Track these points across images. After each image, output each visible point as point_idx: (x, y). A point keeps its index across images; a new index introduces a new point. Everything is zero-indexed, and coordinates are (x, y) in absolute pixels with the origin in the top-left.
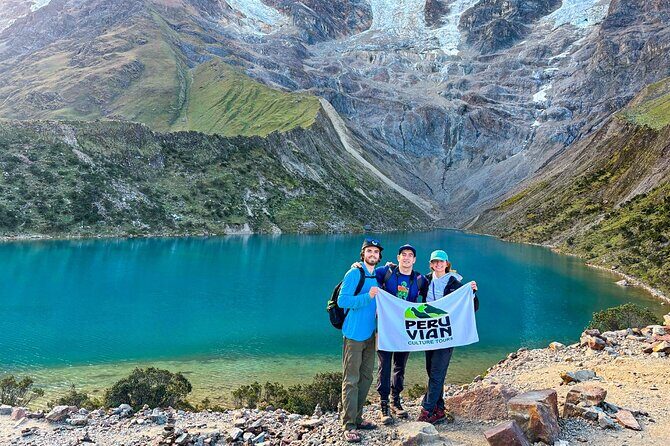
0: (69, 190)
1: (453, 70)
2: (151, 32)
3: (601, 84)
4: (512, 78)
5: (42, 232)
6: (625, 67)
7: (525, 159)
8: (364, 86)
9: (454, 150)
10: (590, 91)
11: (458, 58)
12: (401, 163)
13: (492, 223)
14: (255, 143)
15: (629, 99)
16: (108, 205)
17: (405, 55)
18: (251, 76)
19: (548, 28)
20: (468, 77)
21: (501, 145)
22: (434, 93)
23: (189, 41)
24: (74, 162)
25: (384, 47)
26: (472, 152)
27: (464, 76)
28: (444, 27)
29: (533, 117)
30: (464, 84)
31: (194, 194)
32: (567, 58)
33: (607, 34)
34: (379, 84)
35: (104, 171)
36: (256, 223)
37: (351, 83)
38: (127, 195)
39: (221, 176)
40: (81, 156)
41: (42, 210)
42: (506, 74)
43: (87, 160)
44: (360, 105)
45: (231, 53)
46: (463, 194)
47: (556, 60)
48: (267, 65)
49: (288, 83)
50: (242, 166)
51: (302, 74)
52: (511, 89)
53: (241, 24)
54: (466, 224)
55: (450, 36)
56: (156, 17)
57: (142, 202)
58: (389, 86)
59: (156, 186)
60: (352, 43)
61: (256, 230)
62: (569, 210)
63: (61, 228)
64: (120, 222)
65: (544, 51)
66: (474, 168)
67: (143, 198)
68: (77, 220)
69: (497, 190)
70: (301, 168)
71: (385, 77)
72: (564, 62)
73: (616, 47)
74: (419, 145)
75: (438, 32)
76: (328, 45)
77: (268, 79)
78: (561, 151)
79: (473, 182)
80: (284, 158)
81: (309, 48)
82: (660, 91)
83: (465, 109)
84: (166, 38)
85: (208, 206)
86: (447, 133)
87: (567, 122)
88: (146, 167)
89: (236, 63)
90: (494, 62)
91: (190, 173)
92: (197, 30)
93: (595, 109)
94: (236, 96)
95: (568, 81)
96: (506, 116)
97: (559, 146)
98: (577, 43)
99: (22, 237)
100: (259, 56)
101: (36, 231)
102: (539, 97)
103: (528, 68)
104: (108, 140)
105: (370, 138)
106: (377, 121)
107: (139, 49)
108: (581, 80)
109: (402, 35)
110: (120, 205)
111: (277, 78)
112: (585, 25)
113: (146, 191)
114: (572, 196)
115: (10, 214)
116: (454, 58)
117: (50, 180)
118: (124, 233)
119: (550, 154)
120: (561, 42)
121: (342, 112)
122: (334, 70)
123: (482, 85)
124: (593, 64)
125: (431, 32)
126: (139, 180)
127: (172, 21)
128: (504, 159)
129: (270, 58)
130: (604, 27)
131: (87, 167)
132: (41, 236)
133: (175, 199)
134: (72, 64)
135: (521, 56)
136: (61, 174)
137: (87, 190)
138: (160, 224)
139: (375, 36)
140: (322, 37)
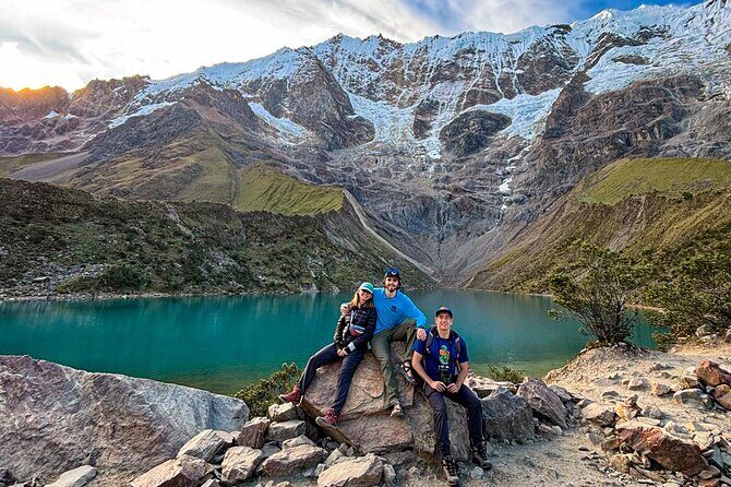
0: (178, 256)
1: (438, 169)
2: (208, 142)
3: (548, 178)
4: (482, 175)
5: (161, 291)
6: (563, 166)
7: (499, 234)
8: (373, 181)
9: (444, 228)
10: (541, 183)
11: (441, 161)
12: (405, 239)
13: (487, 282)
14: (307, 221)
15: (570, 188)
16: (209, 269)
17: (402, 159)
18: (287, 174)
19: (504, 139)
20: (450, 174)
21: (479, 223)
22: (426, 186)
23: (237, 148)
24: (178, 234)
25: (385, 153)
26: (459, 229)
27: (446, 174)
28: (428, 139)
29: (500, 203)
30: (447, 179)
31: (271, 260)
32: (521, 160)
33: (548, 142)
34: (383, 180)
35: (201, 241)
36: (320, 283)
37: (363, 179)
38: (222, 262)
39: (288, 246)
40: (183, 229)
41: (158, 273)
42: (477, 171)
43: (188, 232)
44: (371, 195)
45: (270, 158)
46: (456, 261)
47: (512, 161)
48: (299, 167)
49: (315, 180)
50: (303, 238)
51: (326, 173)
52: (482, 182)
53: (276, 137)
54: (463, 284)
55: (433, 146)
56: (211, 130)
57: (234, 266)
58: (392, 181)
59: (241, 253)
60: (361, 151)
61: (320, 289)
62: (555, 268)
63: (176, 288)
64: (220, 283)
65: (503, 155)
66: (461, 241)
67: (234, 263)
68: (187, 281)
69: (481, 257)
70: (341, 241)
71: (388, 174)
72: (518, 163)
73: (555, 152)
74: (418, 225)
75: (424, 143)
76: (343, 152)
77: (299, 177)
78: (525, 227)
79: (462, 252)
80: (328, 233)
81: (329, 154)
82: (593, 182)
83: (450, 198)
84: (220, 147)
85: (284, 270)
86: (438, 215)
87: (527, 205)
88: (233, 238)
89: (275, 165)
90: (468, 163)
91: (266, 244)
92: (243, 141)
93: (546, 196)
94: (277, 189)
95: (523, 176)
96: (481, 202)
97: (523, 223)
98: (526, 149)
99: (145, 295)
100: (292, 159)
101: (156, 290)
102: (504, 188)
103: (493, 167)
104: (202, 217)
105: (381, 220)
106: (385, 207)
107: (198, 154)
108: (532, 175)
109: (398, 145)
110: (218, 269)
111: (307, 176)
112: (530, 137)
113: (235, 258)
114: (554, 257)
115: (135, 276)
116: (437, 161)
117: (163, 249)
118: (224, 291)
119: (517, 229)
120: (514, 148)
121: (359, 200)
122: (350, 170)
123: (461, 180)
124: (540, 163)
125: (419, 143)
126: (228, 249)
127: (223, 135)
128: (483, 233)
129: (300, 161)
130: (544, 138)
131: (189, 238)
132: (161, 295)
133: (258, 264)
134: (143, 167)
135: (487, 158)
136: (170, 243)
137: (191, 256)
138: (251, 284)
139: (378, 145)
140: (338, 147)
